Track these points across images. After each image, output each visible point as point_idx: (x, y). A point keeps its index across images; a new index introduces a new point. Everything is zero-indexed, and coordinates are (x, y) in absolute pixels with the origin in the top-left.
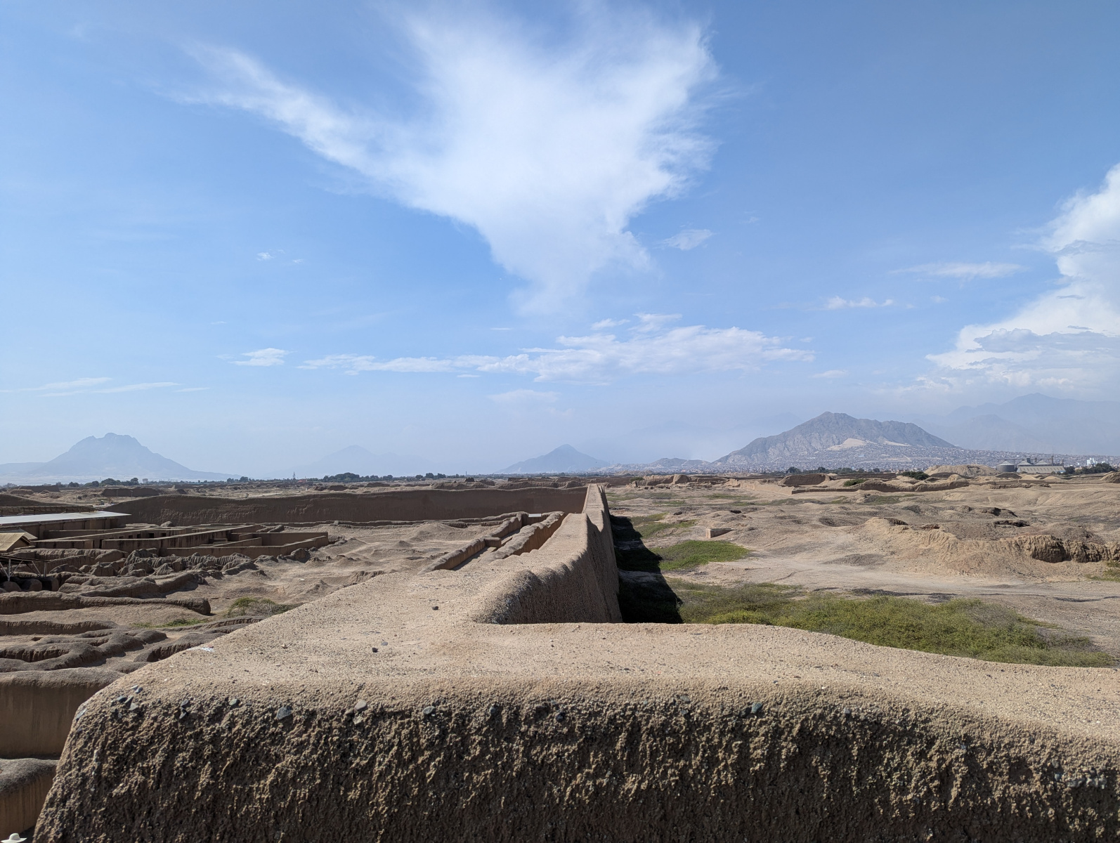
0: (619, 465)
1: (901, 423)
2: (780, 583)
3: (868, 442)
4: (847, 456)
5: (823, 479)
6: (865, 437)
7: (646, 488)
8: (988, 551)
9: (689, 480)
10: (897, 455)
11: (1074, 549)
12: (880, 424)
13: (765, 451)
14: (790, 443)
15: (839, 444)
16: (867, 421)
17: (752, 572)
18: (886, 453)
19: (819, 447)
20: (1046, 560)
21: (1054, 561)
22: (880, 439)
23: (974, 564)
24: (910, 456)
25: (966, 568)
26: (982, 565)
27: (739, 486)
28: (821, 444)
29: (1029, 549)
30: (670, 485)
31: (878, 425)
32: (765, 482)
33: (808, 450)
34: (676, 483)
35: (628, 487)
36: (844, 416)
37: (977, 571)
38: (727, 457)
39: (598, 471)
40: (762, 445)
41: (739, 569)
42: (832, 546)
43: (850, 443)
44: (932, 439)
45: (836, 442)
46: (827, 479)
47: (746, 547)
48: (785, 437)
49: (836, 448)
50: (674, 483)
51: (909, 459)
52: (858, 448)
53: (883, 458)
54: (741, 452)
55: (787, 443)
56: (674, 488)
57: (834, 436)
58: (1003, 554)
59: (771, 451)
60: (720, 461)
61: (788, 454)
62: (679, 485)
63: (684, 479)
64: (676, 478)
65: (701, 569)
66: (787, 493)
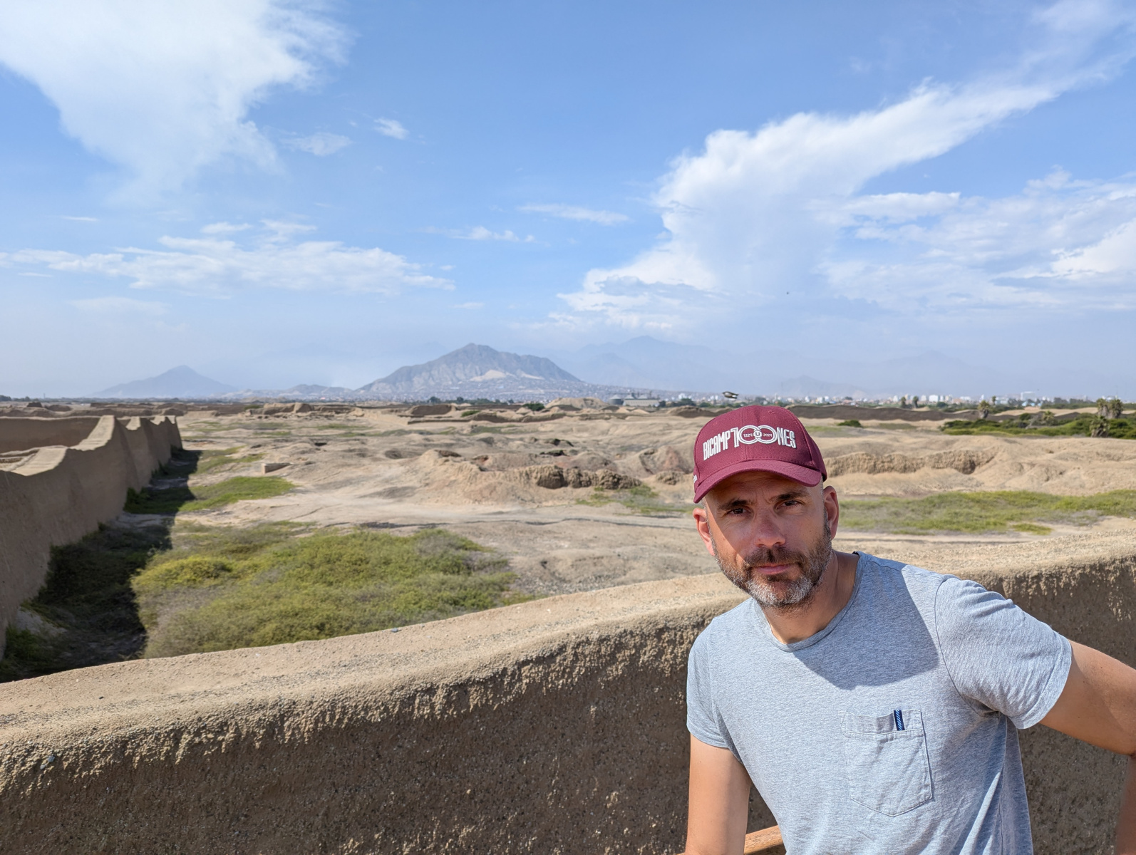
0: (249, 390)
1: (537, 358)
2: (296, 520)
3: (508, 374)
4: (488, 387)
5: (449, 409)
6: (505, 368)
7: (260, 418)
8: (502, 481)
9: (311, 408)
10: (532, 387)
11: (571, 477)
12: (519, 357)
13: (410, 379)
14: (435, 372)
15: (481, 374)
16: (508, 354)
17: (278, 509)
18: (523, 385)
19: (463, 377)
20: (548, 487)
21: (554, 487)
22: (518, 371)
23: (486, 493)
24: (544, 388)
25: (479, 498)
26: (493, 494)
27: (363, 416)
28: (465, 375)
29: (536, 478)
30: (289, 414)
31: (517, 358)
32: (392, 411)
33: (452, 380)
34: (297, 412)
35: (239, 416)
36: (487, 348)
37: (487, 499)
38: (371, 385)
39: (223, 397)
40: (407, 374)
41: (265, 507)
42: (379, 479)
43: (492, 374)
44: (564, 375)
45: (479, 373)
46: (453, 409)
47: (295, 482)
48: (430, 366)
49: (478, 379)
50: (294, 412)
51: (542, 391)
52: (498, 379)
53: (520, 389)
54: (385, 380)
55: (433, 372)
56: (293, 417)
57: (477, 367)
58: (513, 483)
59: (416, 380)
60: (363, 388)
61: (432, 383)
62: (299, 414)
63: (305, 407)
64: (298, 406)
65: (229, 508)
66: (402, 423)
